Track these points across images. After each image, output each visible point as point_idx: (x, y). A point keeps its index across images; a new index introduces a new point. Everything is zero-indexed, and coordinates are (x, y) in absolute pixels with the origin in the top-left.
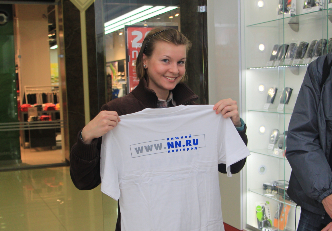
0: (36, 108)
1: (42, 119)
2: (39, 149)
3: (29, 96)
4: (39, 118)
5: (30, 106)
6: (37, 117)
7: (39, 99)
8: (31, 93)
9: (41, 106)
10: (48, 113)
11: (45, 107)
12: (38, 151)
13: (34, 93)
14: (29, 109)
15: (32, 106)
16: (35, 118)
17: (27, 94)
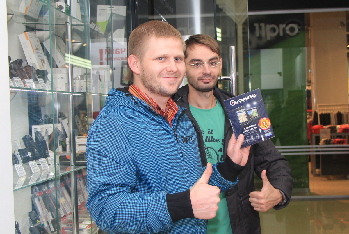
0: (329, 130)
1: (336, 142)
2: (331, 177)
3: (322, 116)
4: (332, 142)
5: (322, 127)
6: (330, 140)
7: (333, 120)
8: (324, 112)
9: (335, 127)
10: (343, 136)
11: (339, 128)
12: (329, 179)
13: (328, 112)
14: (321, 130)
15: (324, 127)
16: (328, 141)
17: (319, 113)
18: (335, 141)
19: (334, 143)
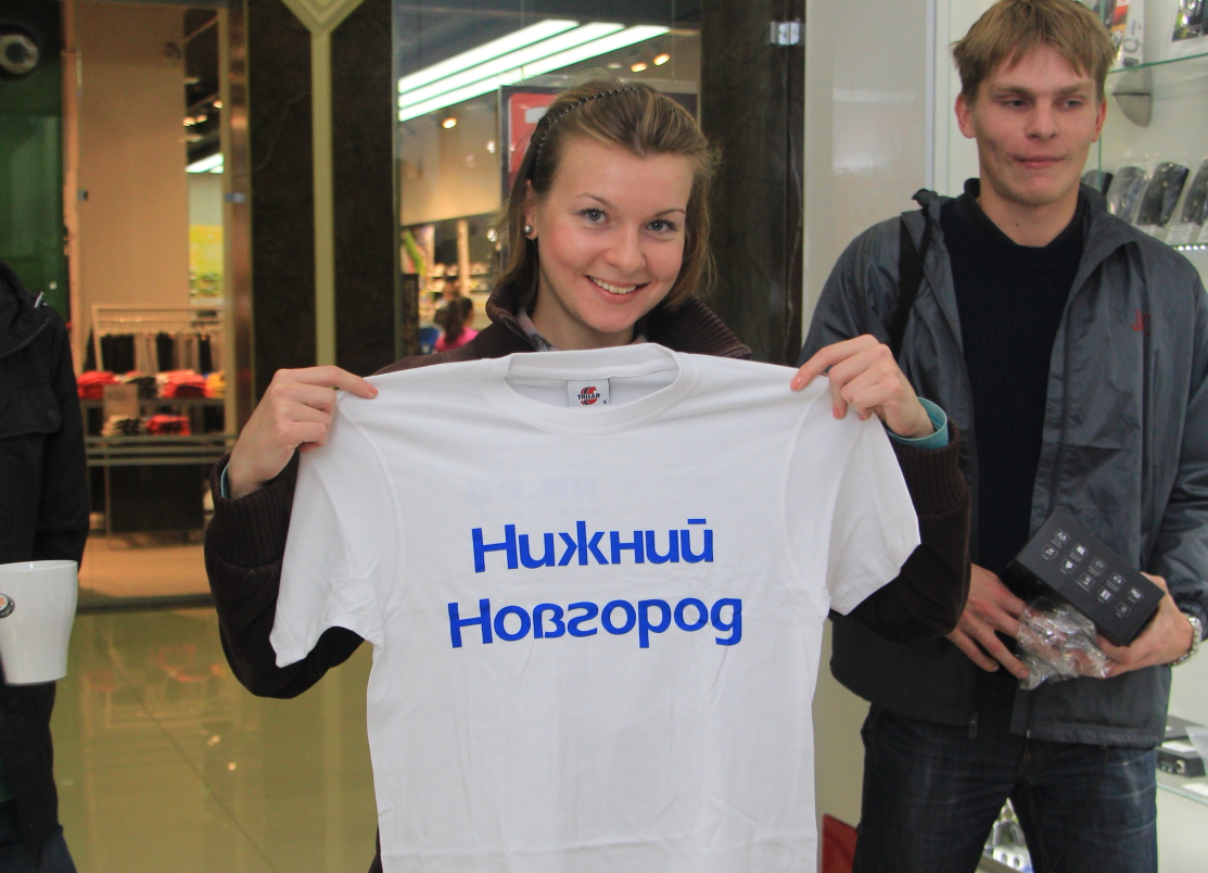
0: (134, 389)
1: (155, 428)
2: (141, 538)
3: (108, 341)
4: (143, 426)
5: (110, 378)
6: (137, 422)
7: (145, 355)
8: (115, 331)
9: (151, 381)
10: (175, 408)
11: (166, 384)
12: (135, 546)
13: (126, 331)
14: (108, 389)
15: (118, 378)
16: (131, 424)
17: (100, 333)
18: (153, 423)
19: (150, 431)
